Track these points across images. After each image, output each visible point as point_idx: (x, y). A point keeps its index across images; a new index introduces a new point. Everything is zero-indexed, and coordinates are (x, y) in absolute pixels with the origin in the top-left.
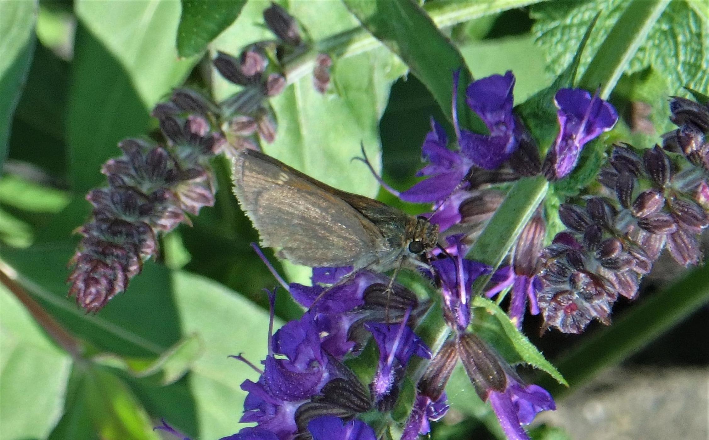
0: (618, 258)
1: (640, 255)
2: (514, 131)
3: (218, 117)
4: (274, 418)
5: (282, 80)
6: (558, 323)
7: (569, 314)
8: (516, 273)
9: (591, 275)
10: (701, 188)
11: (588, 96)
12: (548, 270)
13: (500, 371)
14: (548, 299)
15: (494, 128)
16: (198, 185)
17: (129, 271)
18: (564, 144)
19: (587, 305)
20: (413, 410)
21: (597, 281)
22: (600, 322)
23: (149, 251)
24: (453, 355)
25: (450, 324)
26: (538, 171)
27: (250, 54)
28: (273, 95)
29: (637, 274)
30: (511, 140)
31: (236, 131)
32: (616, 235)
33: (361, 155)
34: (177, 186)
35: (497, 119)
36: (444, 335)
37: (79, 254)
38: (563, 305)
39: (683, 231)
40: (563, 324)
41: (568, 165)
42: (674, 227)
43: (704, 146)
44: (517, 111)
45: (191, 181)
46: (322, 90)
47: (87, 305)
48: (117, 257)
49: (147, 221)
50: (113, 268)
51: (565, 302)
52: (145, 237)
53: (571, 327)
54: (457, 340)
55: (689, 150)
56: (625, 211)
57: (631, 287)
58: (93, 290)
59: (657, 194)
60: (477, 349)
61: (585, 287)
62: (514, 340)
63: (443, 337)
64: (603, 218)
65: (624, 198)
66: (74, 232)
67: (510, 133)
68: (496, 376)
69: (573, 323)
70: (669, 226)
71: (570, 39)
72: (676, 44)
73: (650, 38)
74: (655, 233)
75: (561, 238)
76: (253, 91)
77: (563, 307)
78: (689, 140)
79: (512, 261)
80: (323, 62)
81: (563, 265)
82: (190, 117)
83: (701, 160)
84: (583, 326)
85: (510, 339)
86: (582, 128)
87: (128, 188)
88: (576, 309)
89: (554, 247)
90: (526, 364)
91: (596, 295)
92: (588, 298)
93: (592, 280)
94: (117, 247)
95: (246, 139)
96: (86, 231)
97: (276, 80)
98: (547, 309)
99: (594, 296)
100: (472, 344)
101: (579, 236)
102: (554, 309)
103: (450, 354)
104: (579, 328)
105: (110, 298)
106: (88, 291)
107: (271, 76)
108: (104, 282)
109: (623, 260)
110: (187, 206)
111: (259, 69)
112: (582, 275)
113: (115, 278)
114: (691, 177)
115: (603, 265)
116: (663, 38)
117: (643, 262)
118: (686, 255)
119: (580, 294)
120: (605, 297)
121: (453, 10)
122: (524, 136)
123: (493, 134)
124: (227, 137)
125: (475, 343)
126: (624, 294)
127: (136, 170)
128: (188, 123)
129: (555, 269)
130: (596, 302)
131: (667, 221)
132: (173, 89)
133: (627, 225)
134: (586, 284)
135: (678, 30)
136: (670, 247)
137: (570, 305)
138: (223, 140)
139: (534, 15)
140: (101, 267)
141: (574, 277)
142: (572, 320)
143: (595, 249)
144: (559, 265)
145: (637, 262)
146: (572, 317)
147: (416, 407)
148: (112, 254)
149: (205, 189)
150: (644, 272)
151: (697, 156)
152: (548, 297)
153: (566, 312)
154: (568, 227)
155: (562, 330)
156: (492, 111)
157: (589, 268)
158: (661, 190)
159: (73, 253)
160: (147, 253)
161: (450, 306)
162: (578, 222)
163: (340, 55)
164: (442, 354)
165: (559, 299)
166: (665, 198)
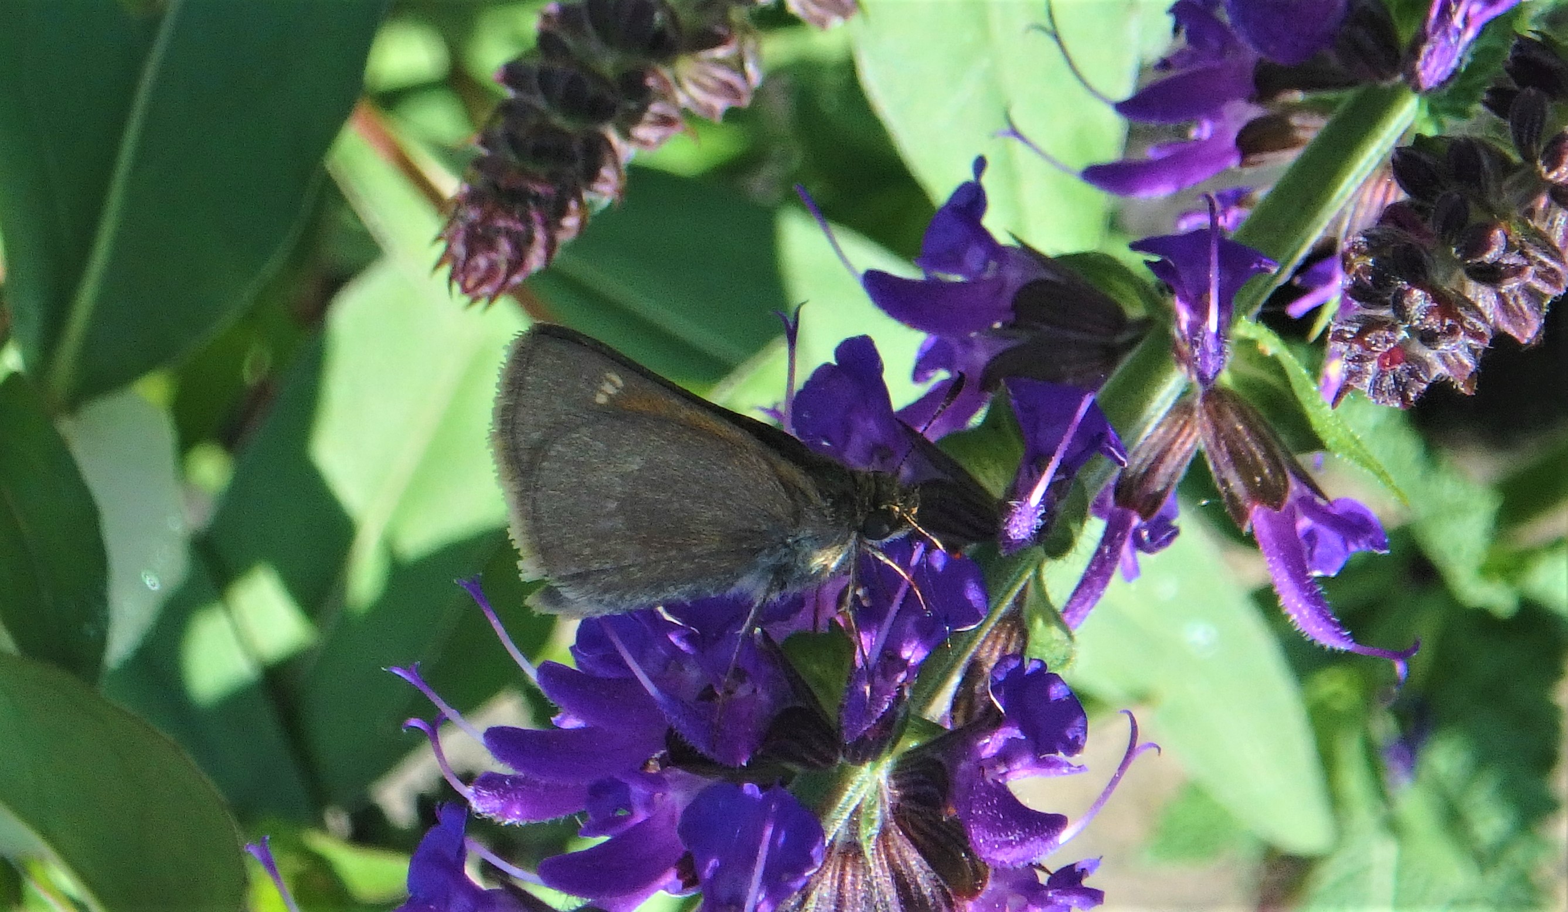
0: (1497, 262)
1: (1547, 258)
6: (1366, 385)
7: (1388, 369)
9: (1436, 294)
12: (1355, 279)
13: (1276, 465)
14: (1349, 336)
16: (718, 62)
17: (559, 229)
19: (1427, 353)
21: (1449, 305)
22: (1454, 387)
23: (606, 190)
24: (1187, 430)
25: (1185, 368)
26: (1395, 70)
29: (1541, 295)
32: (1495, 216)
33: (1045, 22)
34: (676, 62)
37: (466, 189)
38: (1377, 351)
40: (1375, 389)
41: (1438, 64)
45: (705, 54)
47: (468, 290)
48: (536, 198)
50: (527, 221)
51: (1379, 345)
52: (599, 164)
53: (1389, 395)
54: (1198, 402)
56: (1528, 166)
57: (1526, 320)
58: (482, 262)
60: (1236, 422)
61: (1422, 317)
63: (1171, 393)
64: (1476, 179)
65: (1525, 141)
68: (1269, 477)
69: (1394, 386)
75: (1391, 214)
77: (1377, 355)
81: (1386, 270)
84: (1412, 395)
85: (1300, 406)
88: (1401, 361)
91: (1444, 334)
92: (1429, 338)
93: (1436, 304)
94: (535, 179)
96: (485, 143)
99: (1440, 337)
100: (1226, 410)
102: (1357, 359)
103: (1182, 429)
104: (1405, 397)
105: (516, 278)
106: (472, 263)
108: (505, 247)
109: (1508, 267)
110: (698, 104)
112: (1417, 293)
113: (530, 240)
115: (1470, 276)
117: (1551, 271)
119: (1411, 330)
120: (1465, 338)
125: (1233, 409)
126: (1512, 331)
130: (1444, 347)
133: (1530, 196)
134: (1425, 311)
137: (1390, 351)
140: (502, 217)
141: (1402, 297)
142: (1392, 382)
143: (1453, 241)
144: (1377, 269)
145: (1538, 270)
146: (1392, 377)
149: (731, 70)
150: (1555, 292)
152: (1350, 332)
153: (1382, 364)
154: (1411, 195)
157: (1434, 279)
160: (604, 194)
161: (1187, 333)
162: (1428, 184)
164: (1166, 428)
165: (1367, 340)
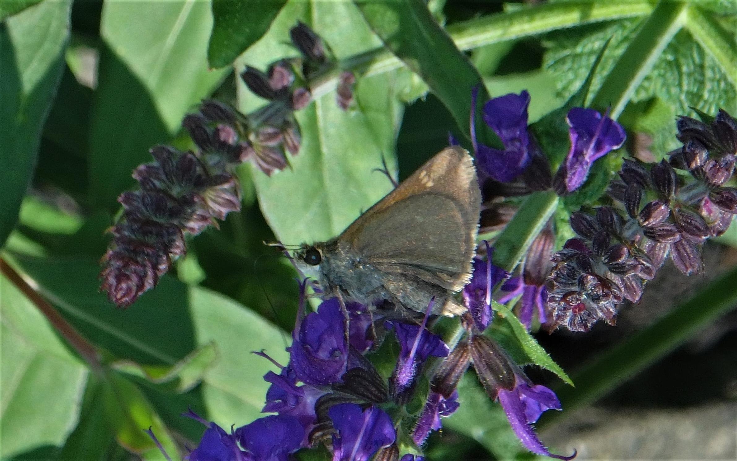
0: (624, 263)
1: (645, 261)
2: (528, 147)
3: (246, 127)
4: (295, 408)
5: (307, 94)
6: (566, 322)
7: (578, 313)
8: (525, 282)
9: (599, 277)
10: (703, 202)
11: (598, 116)
12: (559, 272)
13: (509, 370)
14: (557, 299)
15: (509, 144)
16: (225, 191)
17: (158, 270)
18: (575, 160)
19: (595, 306)
20: (427, 404)
21: (605, 283)
22: (606, 322)
23: (177, 251)
24: (465, 355)
25: (465, 325)
26: (549, 185)
27: (278, 68)
28: (298, 109)
29: (642, 279)
30: (525, 155)
31: (262, 141)
32: (623, 241)
34: (205, 191)
35: (511, 135)
36: (457, 337)
37: (110, 252)
38: (572, 305)
39: (685, 240)
40: (571, 323)
41: (578, 179)
42: (678, 236)
43: (708, 162)
44: (531, 128)
45: (219, 187)
46: (344, 106)
47: (117, 300)
48: (148, 255)
49: (176, 222)
50: (144, 266)
51: (573, 302)
52: (174, 237)
53: (578, 326)
54: (470, 342)
55: (694, 165)
56: (632, 220)
57: (635, 292)
58: (124, 285)
59: (663, 205)
60: (489, 350)
61: (593, 288)
62: (523, 342)
64: (611, 226)
65: (632, 209)
66: (106, 232)
67: (524, 149)
68: (506, 375)
69: (580, 322)
70: (673, 235)
71: (580, 67)
72: (680, 74)
73: (656, 67)
74: (659, 242)
75: (571, 243)
76: (279, 104)
77: (572, 307)
78: (693, 156)
79: (521, 272)
80: (346, 80)
81: (573, 268)
82: (220, 126)
83: (704, 176)
84: (589, 325)
85: (519, 341)
86: (592, 145)
87: (159, 191)
88: (584, 309)
89: (565, 252)
90: (534, 365)
91: (603, 296)
92: (596, 299)
93: (599, 282)
94: (148, 245)
95: (272, 149)
96: (118, 231)
97: (301, 95)
98: (557, 308)
99: (601, 298)
100: (484, 345)
101: (589, 243)
102: (563, 309)
103: (462, 354)
104: (586, 326)
105: (140, 294)
106: (120, 286)
107: (297, 91)
108: (134, 278)
109: (629, 265)
110: (214, 211)
111: (285, 83)
112: (590, 277)
114: (695, 191)
115: (610, 270)
116: (668, 68)
117: (648, 268)
118: (688, 264)
119: (588, 295)
120: (612, 299)
121: (471, 35)
122: (537, 152)
123: (508, 149)
124: (255, 147)
125: (486, 343)
126: (629, 298)
127: (166, 174)
128: (217, 132)
129: (565, 272)
130: (603, 303)
131: (671, 231)
132: (203, 101)
133: (634, 234)
134: (594, 285)
135: (682, 61)
136: (673, 255)
137: (579, 305)
138: (250, 149)
139: (547, 44)
140: (132, 264)
141: (583, 279)
142: (580, 319)
143: (603, 254)
144: (569, 267)
145: (642, 267)
146: (579, 317)
147: (430, 400)
148: (143, 253)
149: (232, 195)
150: (649, 278)
151: (700, 171)
153: (574, 312)
154: (579, 234)
155: (570, 329)
156: (508, 127)
157: (596, 271)
158: (666, 202)
159: (105, 251)
160: (176, 254)
162: (588, 229)
163: (363, 73)
164: (455, 354)
165: (568, 299)
166: (670, 208)
